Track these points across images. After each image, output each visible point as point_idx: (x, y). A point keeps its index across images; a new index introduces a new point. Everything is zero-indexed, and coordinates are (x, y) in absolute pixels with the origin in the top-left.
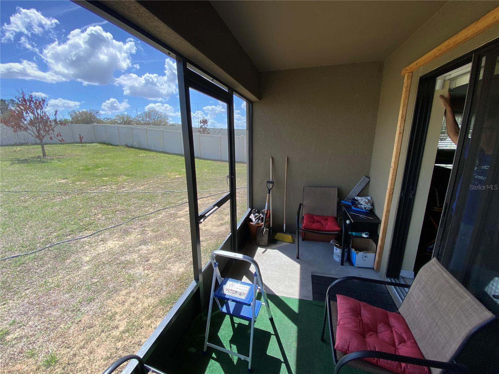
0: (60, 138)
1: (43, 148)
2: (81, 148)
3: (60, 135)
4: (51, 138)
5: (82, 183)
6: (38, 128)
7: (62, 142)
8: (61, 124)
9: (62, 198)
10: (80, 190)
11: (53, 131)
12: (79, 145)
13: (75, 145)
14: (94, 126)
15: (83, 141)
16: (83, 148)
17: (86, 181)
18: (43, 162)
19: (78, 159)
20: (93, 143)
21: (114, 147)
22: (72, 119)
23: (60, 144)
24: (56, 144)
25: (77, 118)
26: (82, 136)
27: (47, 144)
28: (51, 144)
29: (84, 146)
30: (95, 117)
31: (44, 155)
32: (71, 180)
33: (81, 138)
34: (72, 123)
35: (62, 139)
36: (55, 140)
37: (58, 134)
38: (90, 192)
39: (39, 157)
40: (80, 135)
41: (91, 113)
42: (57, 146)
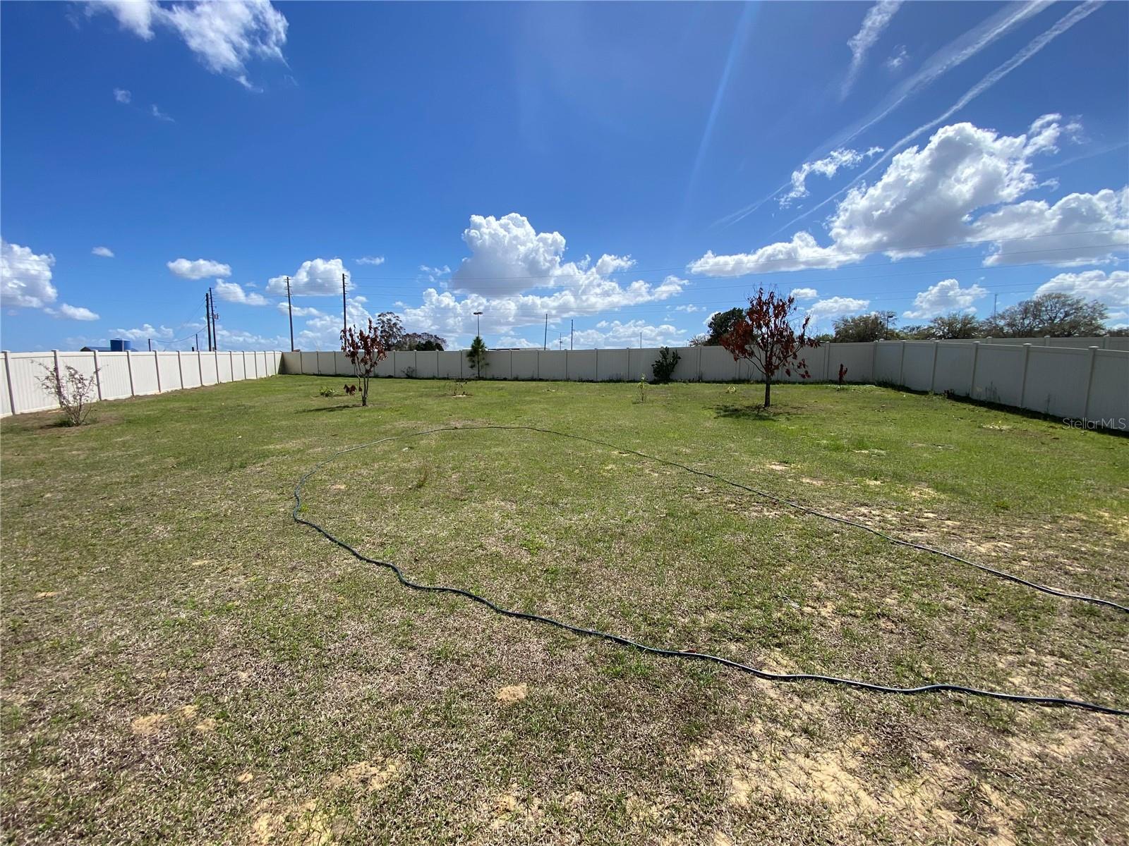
0: (802, 371)
1: (768, 390)
2: (836, 394)
3: (804, 366)
4: (788, 372)
5: (814, 482)
6: (769, 353)
7: (806, 379)
8: (812, 345)
9: (761, 511)
10: (804, 500)
11: (795, 357)
12: (835, 386)
13: (827, 388)
14: (876, 345)
15: (845, 378)
16: (843, 394)
17: (824, 480)
18: (762, 418)
19: (824, 419)
20: (864, 383)
21: (914, 395)
22: (837, 335)
23: (800, 383)
24: (794, 383)
25: (846, 332)
26: (844, 369)
27: (778, 382)
28: (785, 383)
29: (843, 389)
30: (883, 326)
31: (767, 404)
32: (794, 468)
33: (842, 373)
34: (835, 340)
35: (807, 372)
36: (795, 376)
37: (800, 363)
38: (826, 515)
39: (758, 407)
40: (842, 366)
41: (876, 318)
42: (795, 388)
